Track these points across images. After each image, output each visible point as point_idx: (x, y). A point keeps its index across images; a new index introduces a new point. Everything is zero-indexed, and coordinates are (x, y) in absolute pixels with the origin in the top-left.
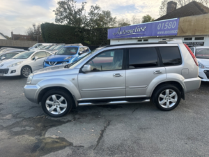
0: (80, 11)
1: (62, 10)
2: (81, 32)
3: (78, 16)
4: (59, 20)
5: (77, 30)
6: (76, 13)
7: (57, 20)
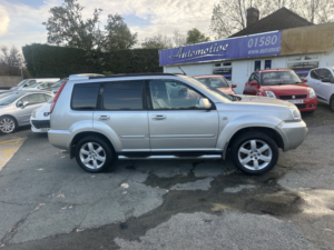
0: (91, 23)
1: (58, 22)
2: (95, 57)
3: (88, 32)
4: (53, 39)
5: (88, 54)
6: (83, 26)
7: (51, 39)
